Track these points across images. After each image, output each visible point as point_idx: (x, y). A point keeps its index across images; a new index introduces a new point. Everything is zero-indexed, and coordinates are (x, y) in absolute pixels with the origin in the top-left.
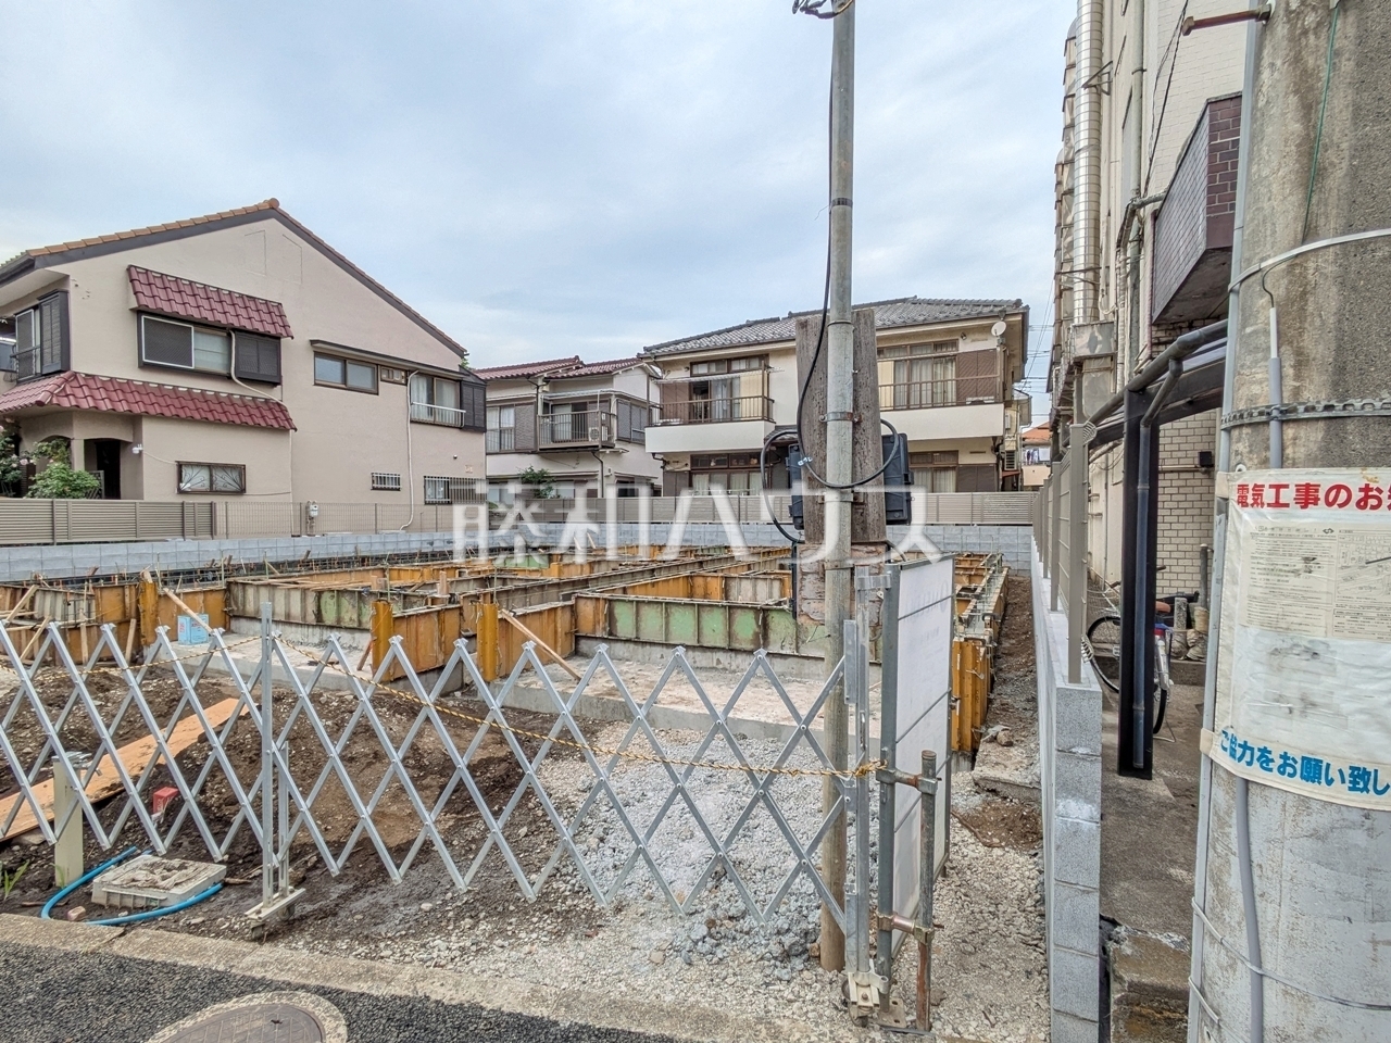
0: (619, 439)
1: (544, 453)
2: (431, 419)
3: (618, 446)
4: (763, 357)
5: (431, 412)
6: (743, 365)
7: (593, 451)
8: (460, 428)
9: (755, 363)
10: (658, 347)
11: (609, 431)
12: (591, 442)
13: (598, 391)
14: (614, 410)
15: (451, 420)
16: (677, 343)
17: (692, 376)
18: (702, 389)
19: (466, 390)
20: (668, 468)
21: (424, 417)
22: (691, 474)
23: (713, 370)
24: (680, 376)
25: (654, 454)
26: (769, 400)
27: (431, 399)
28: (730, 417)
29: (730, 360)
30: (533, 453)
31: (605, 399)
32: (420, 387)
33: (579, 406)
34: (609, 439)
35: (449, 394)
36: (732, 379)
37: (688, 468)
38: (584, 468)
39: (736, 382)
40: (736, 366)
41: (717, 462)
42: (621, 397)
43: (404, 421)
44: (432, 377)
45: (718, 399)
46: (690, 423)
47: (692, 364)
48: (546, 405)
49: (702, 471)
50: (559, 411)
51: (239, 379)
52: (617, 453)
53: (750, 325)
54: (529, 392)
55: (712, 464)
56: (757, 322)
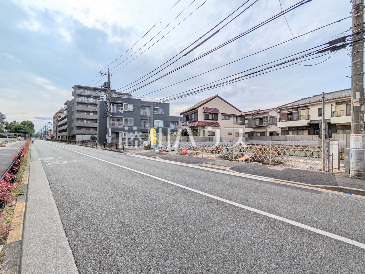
0: (270, 124)
1: (254, 128)
2: (236, 123)
3: (270, 126)
4: (307, 107)
5: (237, 122)
6: (301, 108)
7: (265, 127)
8: (241, 124)
9: (305, 108)
10: (280, 107)
11: (268, 123)
12: (264, 125)
13: (266, 115)
14: (269, 119)
15: (239, 123)
16: (284, 105)
17: (288, 112)
18: (291, 114)
19: (242, 118)
20: (282, 130)
21: (235, 123)
22: (288, 131)
23: (293, 110)
24: (285, 112)
25: (279, 127)
26: (308, 115)
27: (236, 120)
28: (298, 119)
29: (298, 108)
30: (252, 128)
31: (267, 117)
32: (235, 118)
33: (261, 119)
34: (268, 124)
35: (239, 119)
36: (298, 112)
37: (287, 130)
38: (263, 130)
39: (299, 112)
40: (299, 109)
41: (294, 128)
42: (271, 117)
43: (233, 124)
44: (237, 116)
45: (295, 116)
46: (288, 121)
47: (288, 109)
48: (254, 119)
49: (291, 130)
50: (256, 120)
51: (214, 120)
52: (270, 127)
53: (302, 99)
54: (251, 117)
55: (294, 129)
56: (304, 99)
